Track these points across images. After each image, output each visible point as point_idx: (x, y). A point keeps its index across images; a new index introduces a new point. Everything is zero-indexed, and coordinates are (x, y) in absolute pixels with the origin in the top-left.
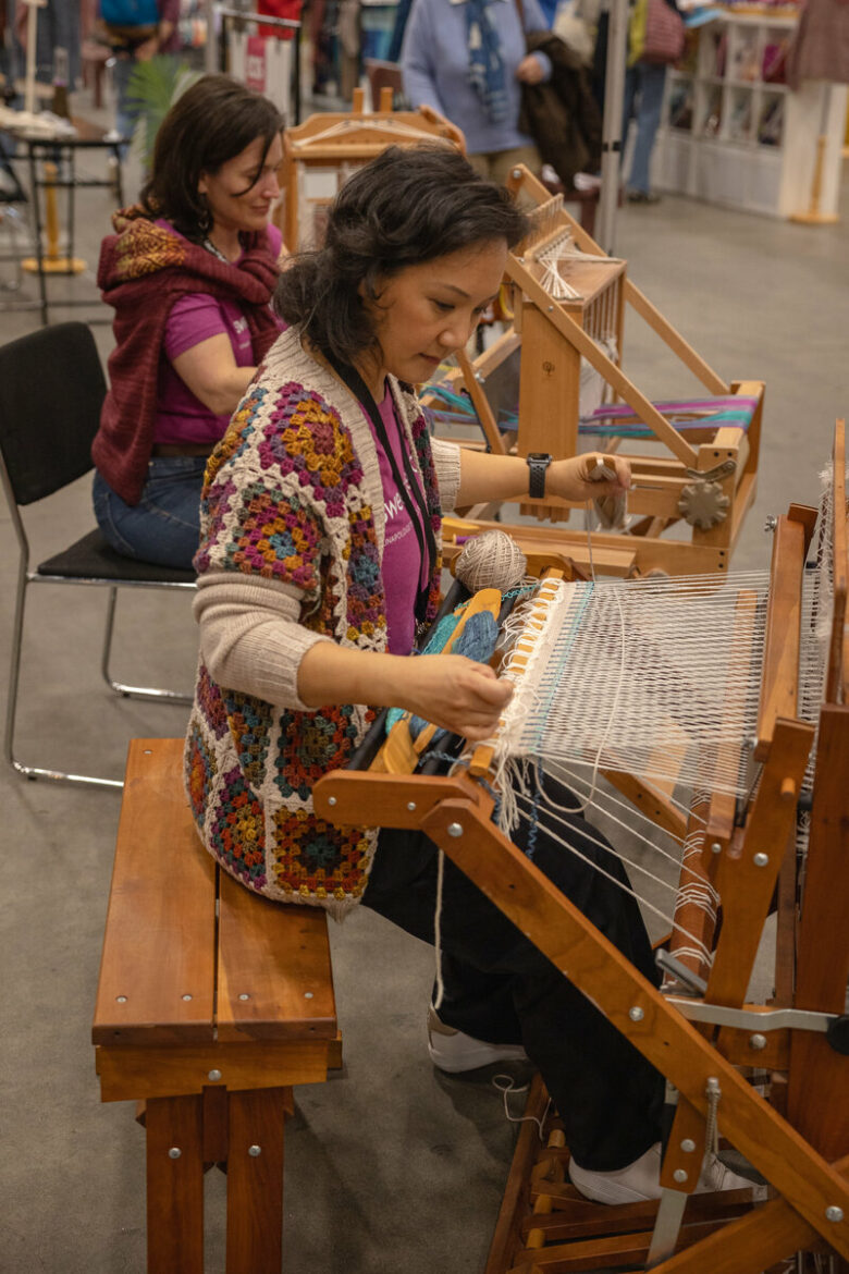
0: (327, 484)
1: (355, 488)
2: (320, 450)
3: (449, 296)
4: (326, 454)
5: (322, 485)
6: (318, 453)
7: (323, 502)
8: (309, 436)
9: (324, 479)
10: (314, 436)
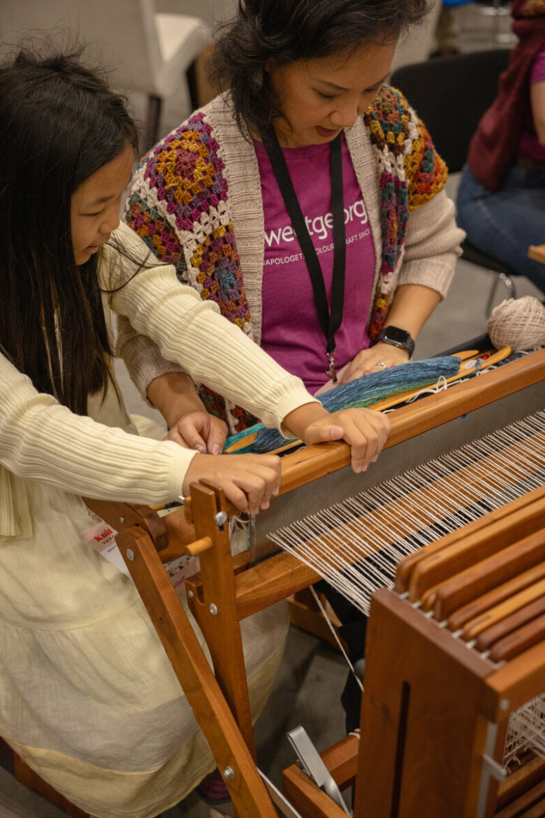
0: (179, 202)
1: (215, 209)
2: (179, 173)
3: (328, 90)
4: (183, 177)
5: (175, 201)
6: (175, 174)
7: (173, 216)
8: (174, 160)
9: (177, 197)
10: (177, 160)
